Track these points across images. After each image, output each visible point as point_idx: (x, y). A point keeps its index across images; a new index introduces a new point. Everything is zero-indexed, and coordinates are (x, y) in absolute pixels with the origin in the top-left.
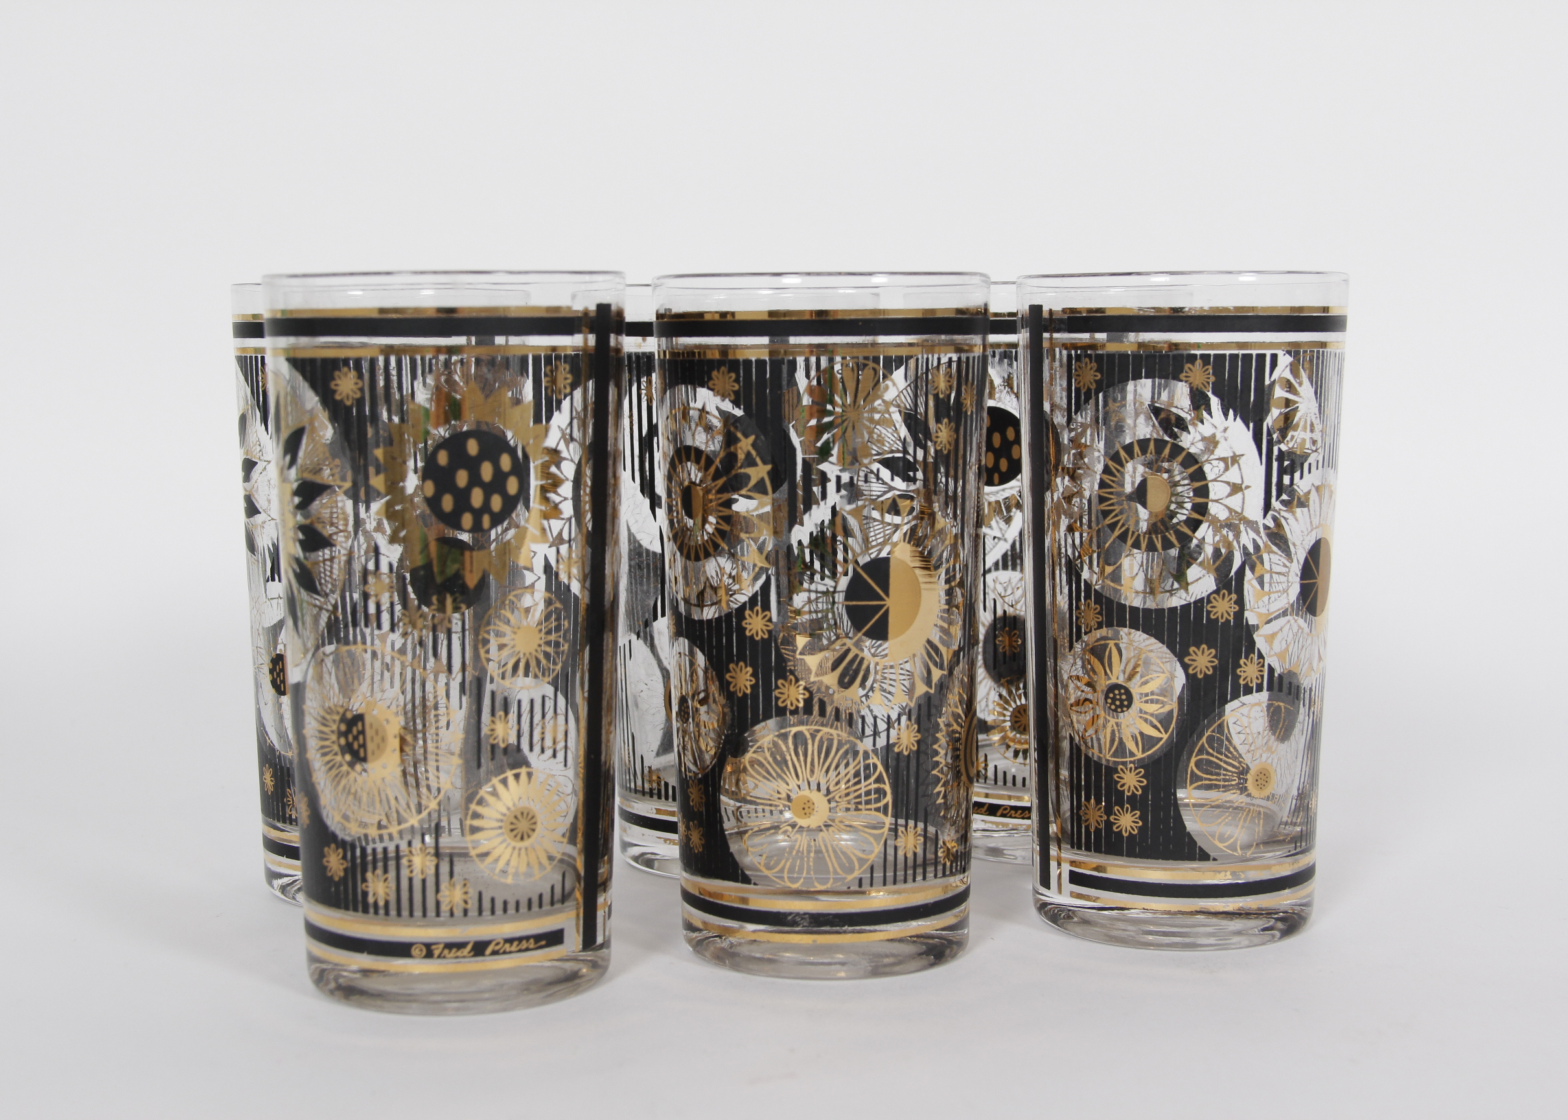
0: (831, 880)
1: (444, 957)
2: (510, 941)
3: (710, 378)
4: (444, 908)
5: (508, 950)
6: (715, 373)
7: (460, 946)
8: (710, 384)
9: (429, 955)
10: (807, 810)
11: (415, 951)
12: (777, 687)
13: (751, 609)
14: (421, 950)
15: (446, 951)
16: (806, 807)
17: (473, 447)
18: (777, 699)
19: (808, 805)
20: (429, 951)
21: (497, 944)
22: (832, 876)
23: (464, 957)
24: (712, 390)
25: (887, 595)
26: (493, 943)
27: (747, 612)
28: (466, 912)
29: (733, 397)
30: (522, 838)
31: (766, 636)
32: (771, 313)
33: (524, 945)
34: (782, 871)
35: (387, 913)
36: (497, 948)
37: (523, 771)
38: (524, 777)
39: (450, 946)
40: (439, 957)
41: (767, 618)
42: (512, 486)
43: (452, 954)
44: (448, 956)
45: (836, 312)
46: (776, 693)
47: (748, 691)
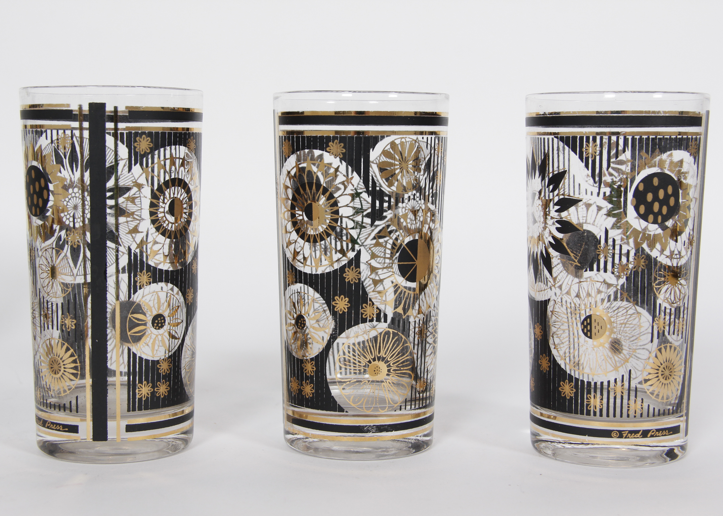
0: (387, 407)
1: (628, 438)
2: (658, 430)
3: (328, 146)
4: (631, 413)
5: (657, 435)
6: (330, 144)
7: (636, 432)
8: (328, 149)
9: (621, 436)
10: (376, 372)
11: (613, 434)
12: (362, 308)
13: (349, 267)
14: (617, 434)
15: (629, 435)
16: (376, 370)
17: (656, 182)
18: (362, 314)
19: (377, 368)
20: (621, 434)
21: (653, 432)
22: (387, 405)
23: (638, 438)
24: (329, 152)
25: (416, 259)
26: (652, 431)
27: (347, 269)
28: (641, 415)
29: (342, 156)
30: (666, 379)
31: (357, 282)
33: (664, 433)
35: (601, 415)
36: (653, 434)
37: (668, 345)
38: (668, 348)
39: (631, 432)
40: (626, 438)
41: (358, 272)
42: (672, 201)
43: (632, 437)
44: (630, 437)
46: (361, 311)
47: (346, 311)
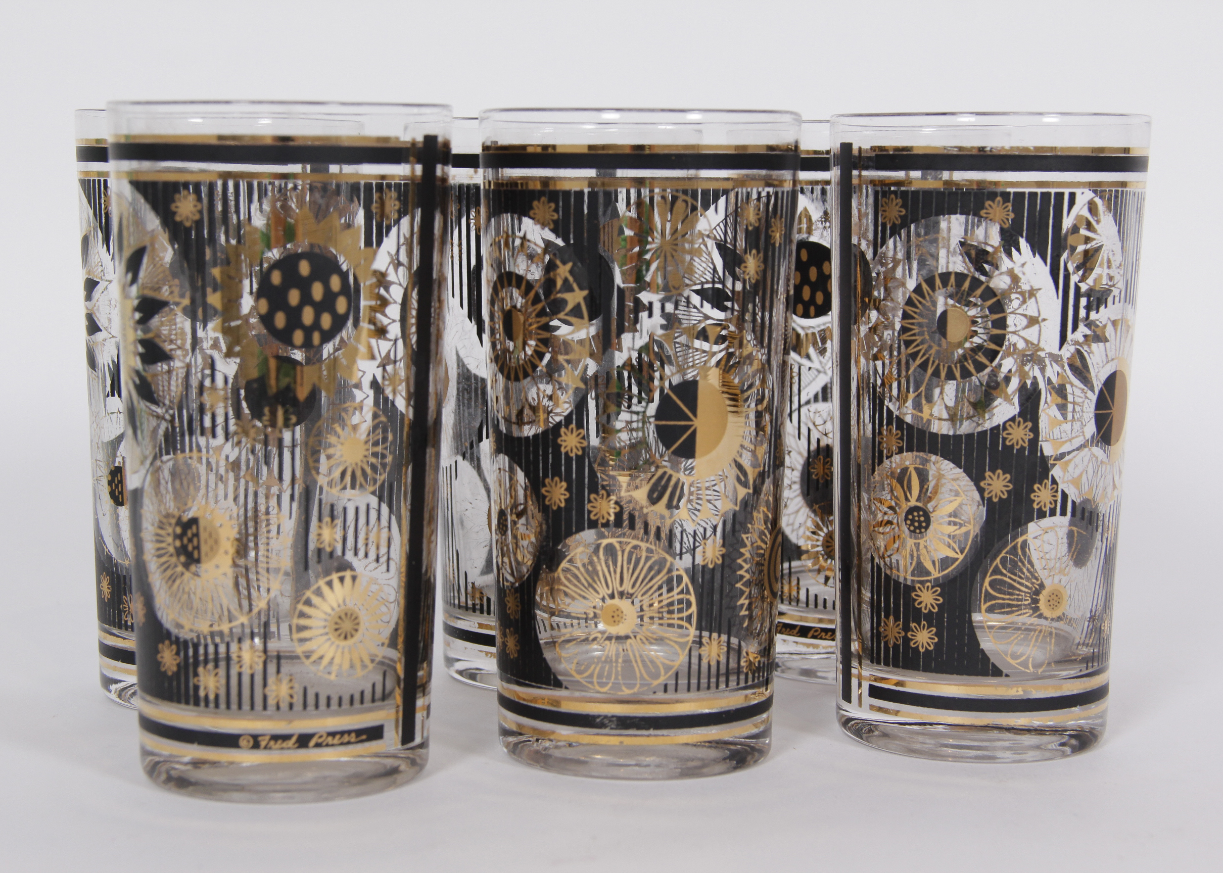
0: (638, 686)
1: (270, 748)
2: (332, 734)
3: (531, 208)
4: (271, 702)
5: (330, 743)
6: (535, 203)
7: (285, 737)
8: (531, 213)
9: (256, 746)
10: (616, 618)
11: (243, 742)
12: (590, 501)
13: (567, 427)
14: (248, 741)
15: (272, 743)
16: (615, 615)
17: (304, 268)
18: (590, 512)
19: (617, 613)
20: (256, 742)
21: (321, 737)
22: (638, 682)
23: (289, 748)
24: (533, 219)
25: (695, 415)
26: (317, 736)
27: (563, 430)
28: (291, 706)
29: (552, 226)
30: (346, 638)
31: (580, 453)
32: (591, 147)
33: (346, 738)
34: (591, 676)
35: (217, 706)
36: (320, 741)
37: (348, 574)
38: (348, 580)
39: (275, 738)
40: (266, 748)
41: (581, 436)
42: (341, 305)
43: (277, 746)
44: (274, 747)
45: (650, 147)
46: (588, 507)
47: (563, 505)
